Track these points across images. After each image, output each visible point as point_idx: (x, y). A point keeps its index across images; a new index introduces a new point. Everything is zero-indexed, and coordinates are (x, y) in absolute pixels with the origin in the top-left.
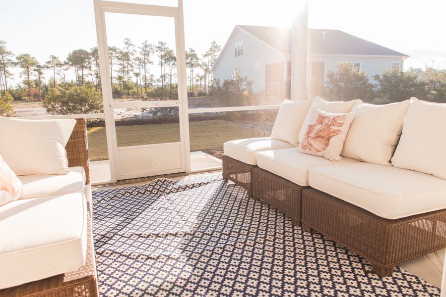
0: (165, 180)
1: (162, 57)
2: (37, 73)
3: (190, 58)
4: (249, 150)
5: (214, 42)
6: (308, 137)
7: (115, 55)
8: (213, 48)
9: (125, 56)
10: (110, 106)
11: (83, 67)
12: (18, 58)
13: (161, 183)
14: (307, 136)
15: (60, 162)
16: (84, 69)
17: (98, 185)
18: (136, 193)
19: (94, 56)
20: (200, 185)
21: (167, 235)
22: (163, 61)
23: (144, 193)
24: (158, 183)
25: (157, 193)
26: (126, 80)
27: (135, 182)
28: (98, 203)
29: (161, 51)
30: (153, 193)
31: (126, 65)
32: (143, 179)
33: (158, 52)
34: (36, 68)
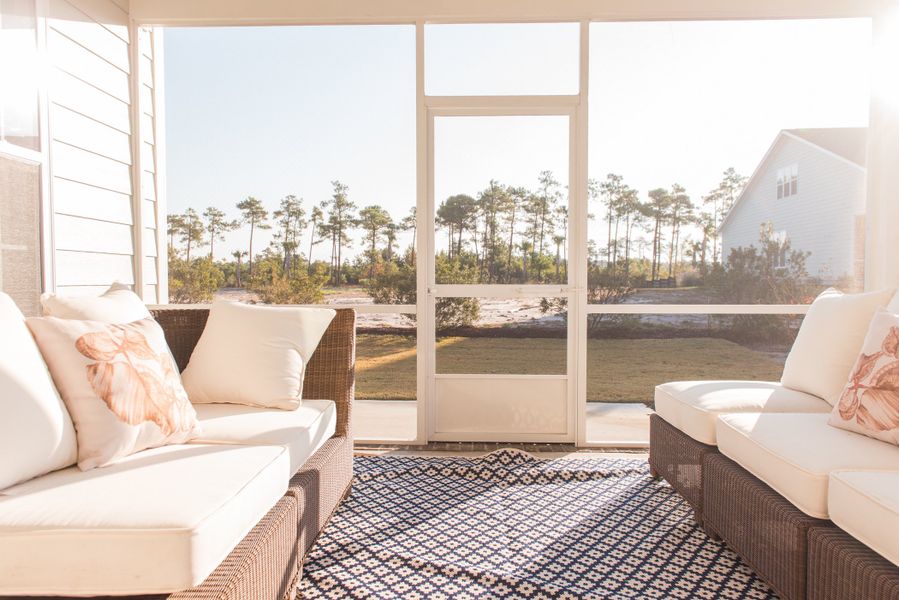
0: (519, 455)
1: (613, 204)
2: (386, 238)
3: (673, 205)
4: (704, 407)
5: (731, 170)
6: (857, 386)
7: (522, 204)
8: (729, 183)
9: (540, 205)
10: (429, 291)
11: (461, 227)
12: (363, 213)
13: (509, 460)
14: (853, 384)
15: (288, 386)
16: (464, 229)
17: (392, 446)
18: (450, 471)
19: (482, 206)
20: (590, 476)
21: (459, 574)
22: (614, 213)
23: (465, 474)
24: (502, 458)
25: (489, 479)
26: (537, 250)
27: (463, 450)
28: (370, 480)
29: (612, 192)
30: (481, 478)
31: (540, 221)
32: (479, 446)
33: (605, 195)
34: (387, 229)
